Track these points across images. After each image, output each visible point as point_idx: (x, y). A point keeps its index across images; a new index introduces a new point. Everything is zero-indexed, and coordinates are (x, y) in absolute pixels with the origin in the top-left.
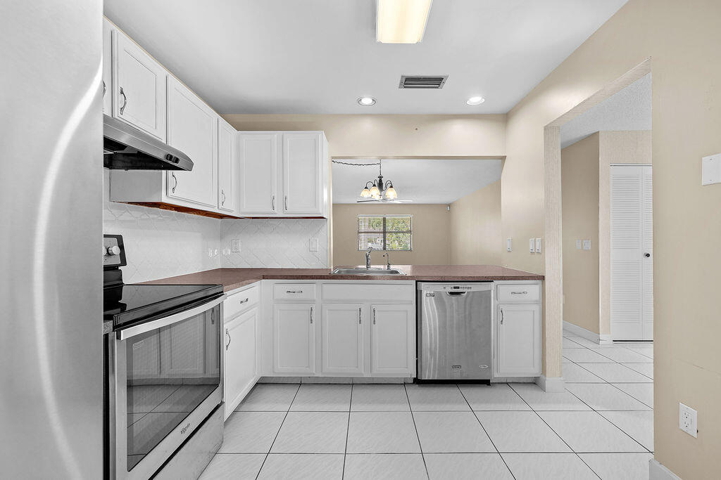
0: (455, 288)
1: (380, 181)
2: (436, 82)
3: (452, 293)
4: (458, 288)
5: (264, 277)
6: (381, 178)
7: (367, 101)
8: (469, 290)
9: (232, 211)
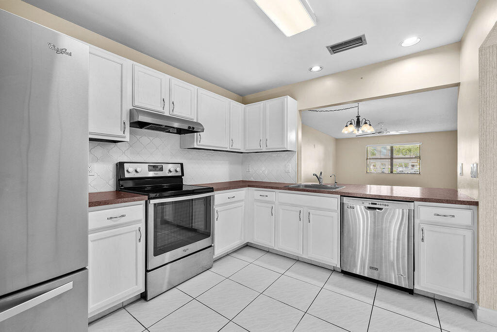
0: (372, 204)
1: (358, 119)
2: (359, 41)
3: (369, 208)
4: (376, 204)
5: (249, 186)
6: (358, 117)
7: (316, 68)
8: (386, 207)
9: (240, 149)
